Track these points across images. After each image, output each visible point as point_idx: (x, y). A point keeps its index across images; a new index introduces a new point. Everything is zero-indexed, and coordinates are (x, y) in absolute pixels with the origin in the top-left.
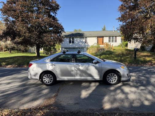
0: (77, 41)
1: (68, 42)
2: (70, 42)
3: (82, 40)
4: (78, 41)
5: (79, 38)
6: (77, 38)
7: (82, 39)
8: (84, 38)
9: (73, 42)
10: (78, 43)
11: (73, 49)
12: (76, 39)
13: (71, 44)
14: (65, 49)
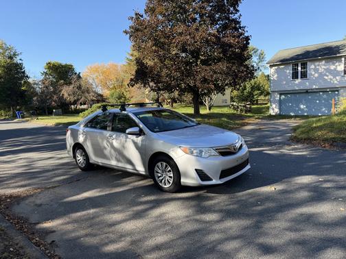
0: (316, 70)
1: (290, 77)
2: (295, 76)
3: (332, 67)
4: (321, 70)
5: (324, 62)
6: (317, 63)
7: (334, 64)
8: (341, 61)
9: (304, 75)
10: (321, 75)
11: (304, 94)
12: (313, 67)
13: (298, 81)
14: (281, 94)
